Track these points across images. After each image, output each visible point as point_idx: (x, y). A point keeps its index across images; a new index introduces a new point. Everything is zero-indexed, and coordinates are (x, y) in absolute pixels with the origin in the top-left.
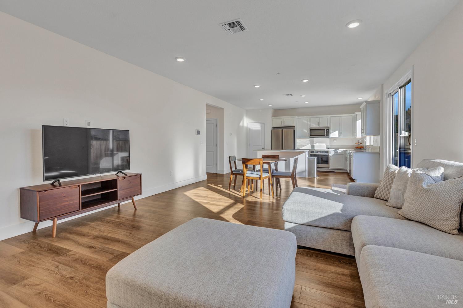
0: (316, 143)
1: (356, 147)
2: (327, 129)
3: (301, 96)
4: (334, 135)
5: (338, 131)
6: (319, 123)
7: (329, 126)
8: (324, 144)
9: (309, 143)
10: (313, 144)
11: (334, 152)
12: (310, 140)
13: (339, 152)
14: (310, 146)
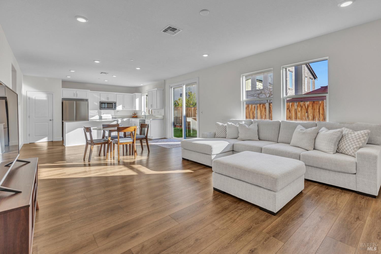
0: (103, 114)
1: (132, 116)
2: (114, 103)
3: (113, 76)
4: (119, 108)
5: (121, 105)
6: (108, 98)
7: (115, 101)
8: (110, 115)
9: (98, 114)
10: (101, 115)
11: (121, 120)
12: (98, 112)
13: (124, 120)
14: (99, 116)
